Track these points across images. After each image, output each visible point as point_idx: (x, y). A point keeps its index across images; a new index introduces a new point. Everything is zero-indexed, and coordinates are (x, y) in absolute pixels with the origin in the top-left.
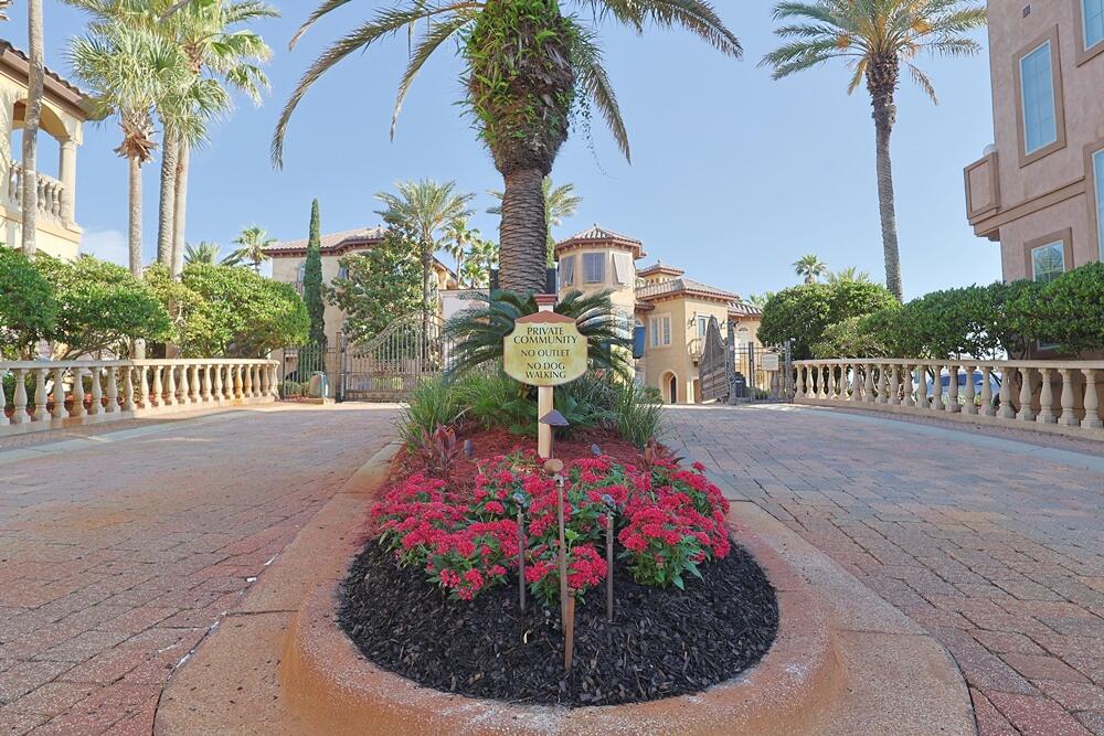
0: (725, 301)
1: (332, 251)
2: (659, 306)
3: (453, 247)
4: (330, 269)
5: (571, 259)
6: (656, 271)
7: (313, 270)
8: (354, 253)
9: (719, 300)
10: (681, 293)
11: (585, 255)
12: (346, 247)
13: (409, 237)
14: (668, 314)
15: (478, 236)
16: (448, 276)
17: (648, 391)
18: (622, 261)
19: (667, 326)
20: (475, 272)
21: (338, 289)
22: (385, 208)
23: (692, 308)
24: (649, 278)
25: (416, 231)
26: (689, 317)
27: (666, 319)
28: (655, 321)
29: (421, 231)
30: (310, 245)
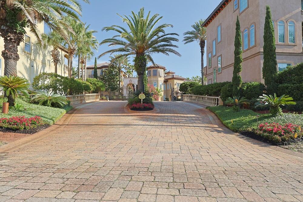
0: (183, 80)
1: (99, 68)
2: (169, 81)
3: (125, 67)
4: (99, 72)
5: (150, 71)
6: (169, 73)
7: (95, 73)
8: (104, 69)
9: (182, 80)
10: (173, 78)
11: (153, 70)
12: (102, 68)
13: (116, 66)
14: (171, 83)
15: (130, 65)
16: (123, 73)
17: (166, 99)
18: (161, 72)
19: (171, 85)
20: (129, 72)
21: (101, 77)
22: (111, 59)
23: (176, 81)
24: (168, 74)
25: (117, 64)
26: (175, 83)
27: (170, 84)
28: (168, 84)
29: (118, 64)
30: (95, 67)
